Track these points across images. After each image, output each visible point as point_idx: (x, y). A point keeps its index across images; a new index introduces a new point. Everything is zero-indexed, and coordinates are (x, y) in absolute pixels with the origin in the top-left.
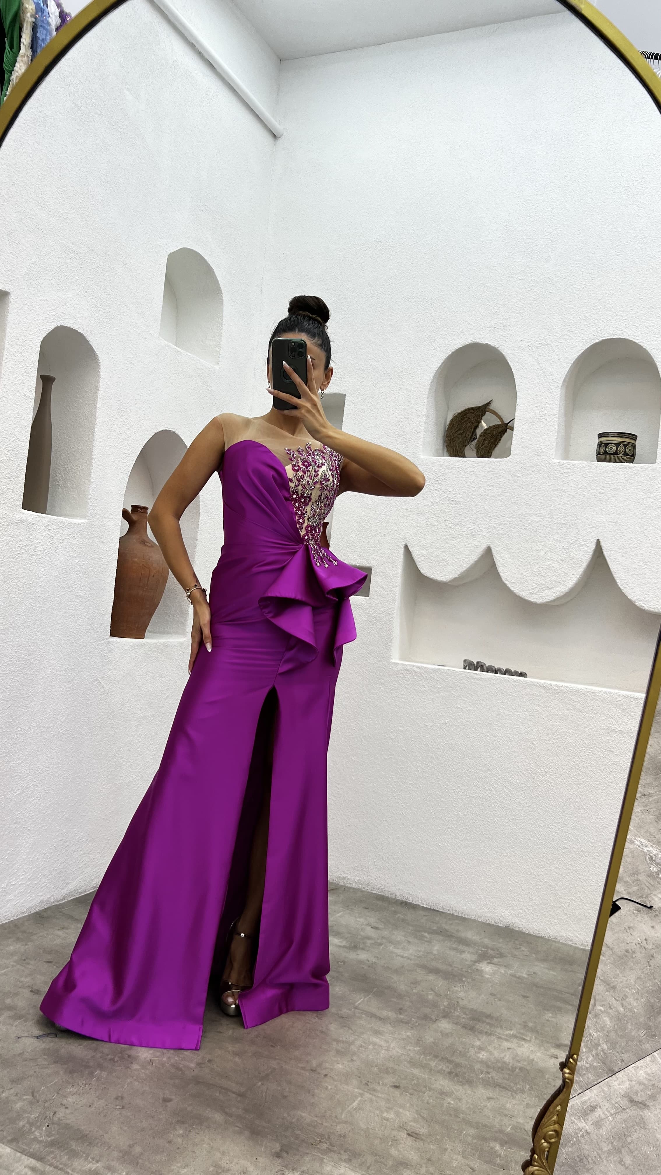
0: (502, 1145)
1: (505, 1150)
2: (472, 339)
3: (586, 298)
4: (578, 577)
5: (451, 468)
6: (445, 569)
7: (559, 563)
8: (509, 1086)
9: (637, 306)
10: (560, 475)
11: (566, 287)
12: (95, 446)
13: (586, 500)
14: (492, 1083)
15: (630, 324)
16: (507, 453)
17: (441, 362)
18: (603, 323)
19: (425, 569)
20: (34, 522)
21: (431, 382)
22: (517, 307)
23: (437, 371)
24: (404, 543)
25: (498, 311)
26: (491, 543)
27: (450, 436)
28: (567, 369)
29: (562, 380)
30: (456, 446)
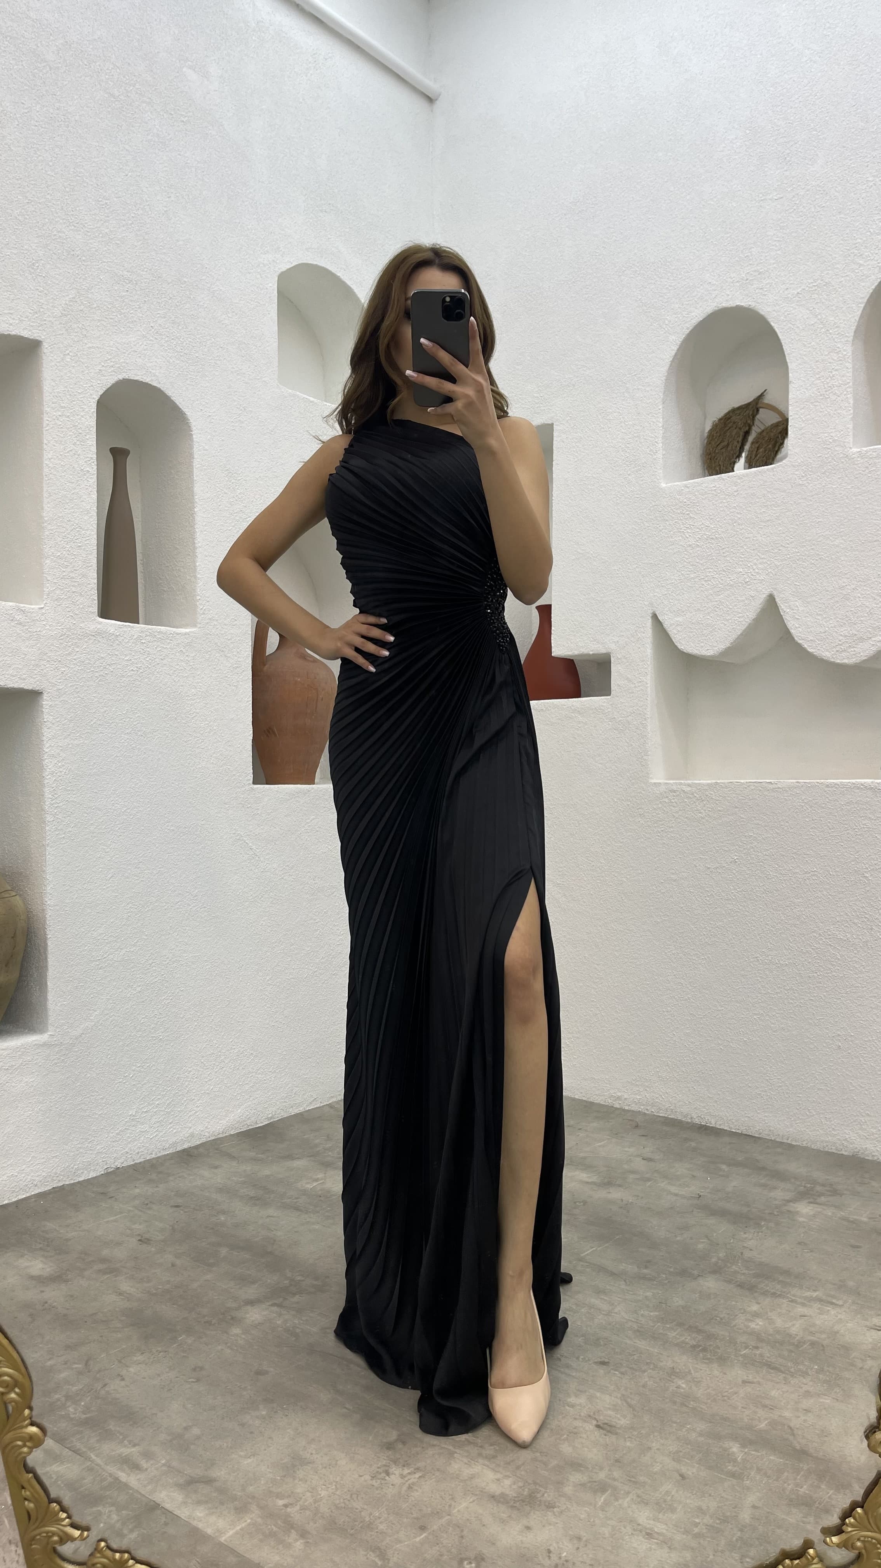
2: (716, 305)
5: (705, 494)
6: (711, 638)
7: (875, 599)
8: (785, 1366)
10: (864, 469)
11: (846, 193)
12: (197, 531)
14: (758, 1362)
17: (680, 340)
19: (683, 643)
20: (118, 634)
21: (666, 380)
22: (776, 241)
23: (672, 361)
24: (650, 612)
25: (749, 254)
26: (772, 588)
27: (710, 454)
28: (859, 313)
29: (853, 330)
30: (720, 465)
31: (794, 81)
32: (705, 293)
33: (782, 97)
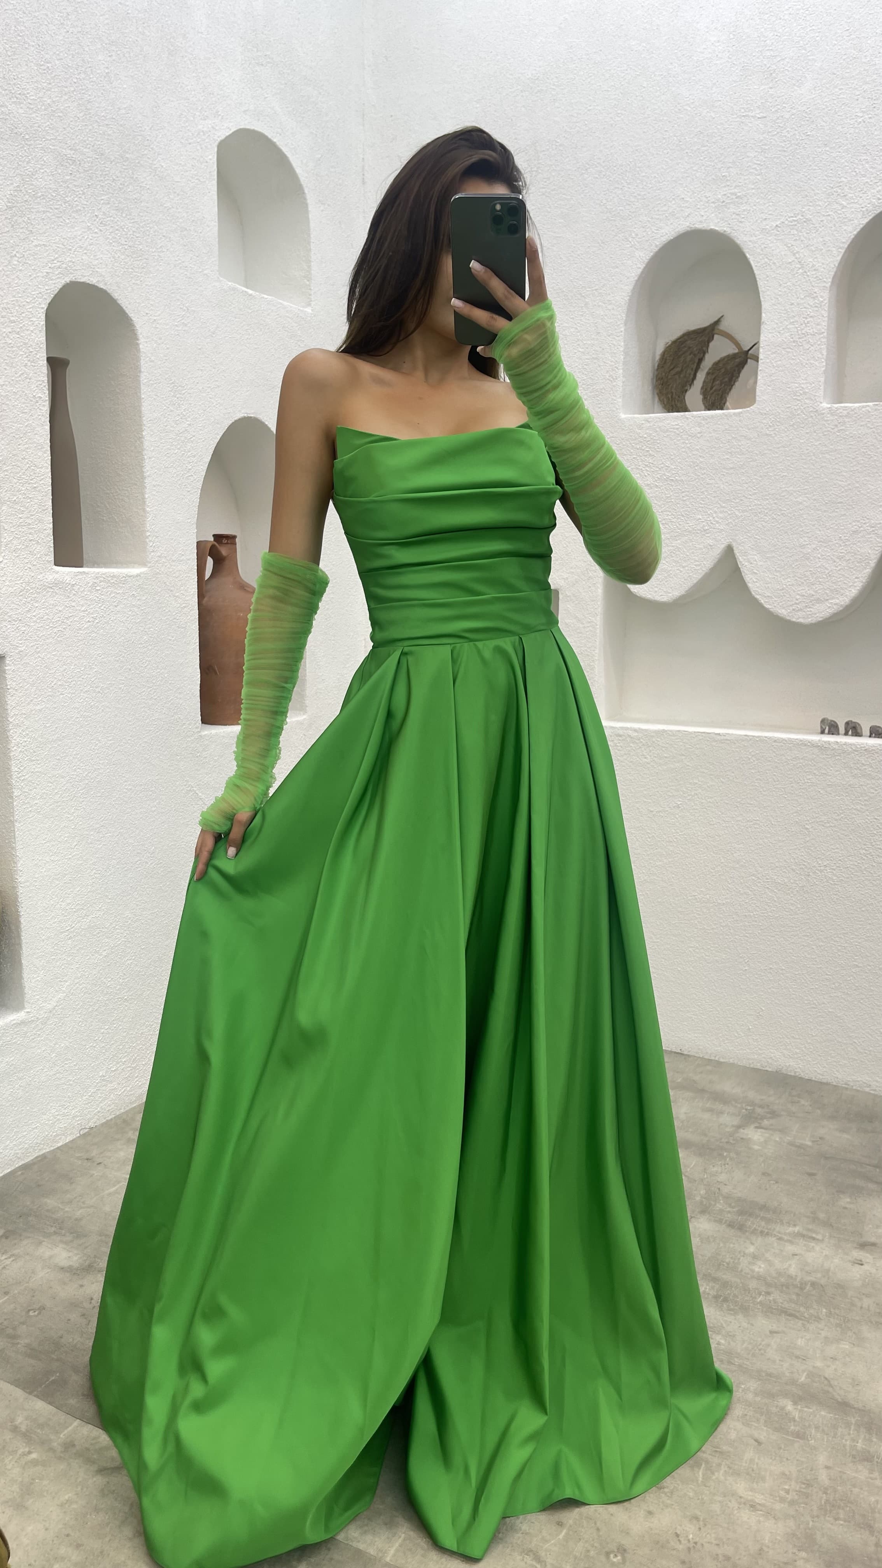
0: (795, 1403)
1: (800, 1411)
2: (688, 224)
4: (864, 581)
5: (669, 431)
7: (835, 562)
8: (799, 1312)
10: (833, 427)
12: (145, 457)
14: (775, 1309)
16: (749, 398)
17: (642, 266)
20: (74, 583)
21: (630, 302)
22: (756, 164)
23: (638, 281)
26: (732, 539)
27: (662, 378)
30: (672, 393)
32: (677, 209)
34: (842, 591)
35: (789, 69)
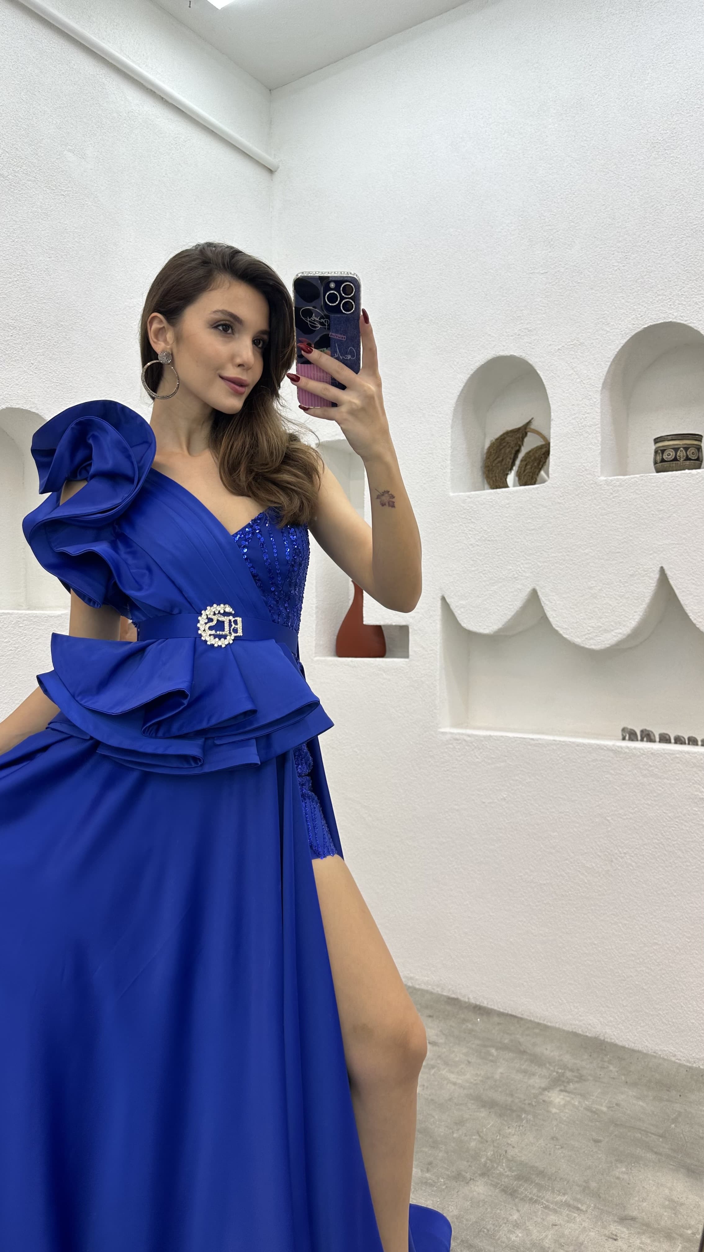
2: (494, 352)
3: (620, 282)
4: (641, 614)
5: (484, 504)
6: (487, 620)
7: (617, 599)
9: (682, 279)
10: (609, 495)
11: (596, 273)
13: (642, 521)
15: (676, 304)
16: (546, 478)
18: (643, 308)
19: (466, 622)
21: (454, 410)
22: (542, 306)
23: (459, 396)
24: (440, 595)
25: (521, 315)
26: (536, 584)
27: (488, 466)
28: (606, 369)
29: (602, 383)
30: (496, 476)
31: (557, 181)
32: (487, 342)
33: (547, 194)
34: (624, 623)
35: (563, 237)
